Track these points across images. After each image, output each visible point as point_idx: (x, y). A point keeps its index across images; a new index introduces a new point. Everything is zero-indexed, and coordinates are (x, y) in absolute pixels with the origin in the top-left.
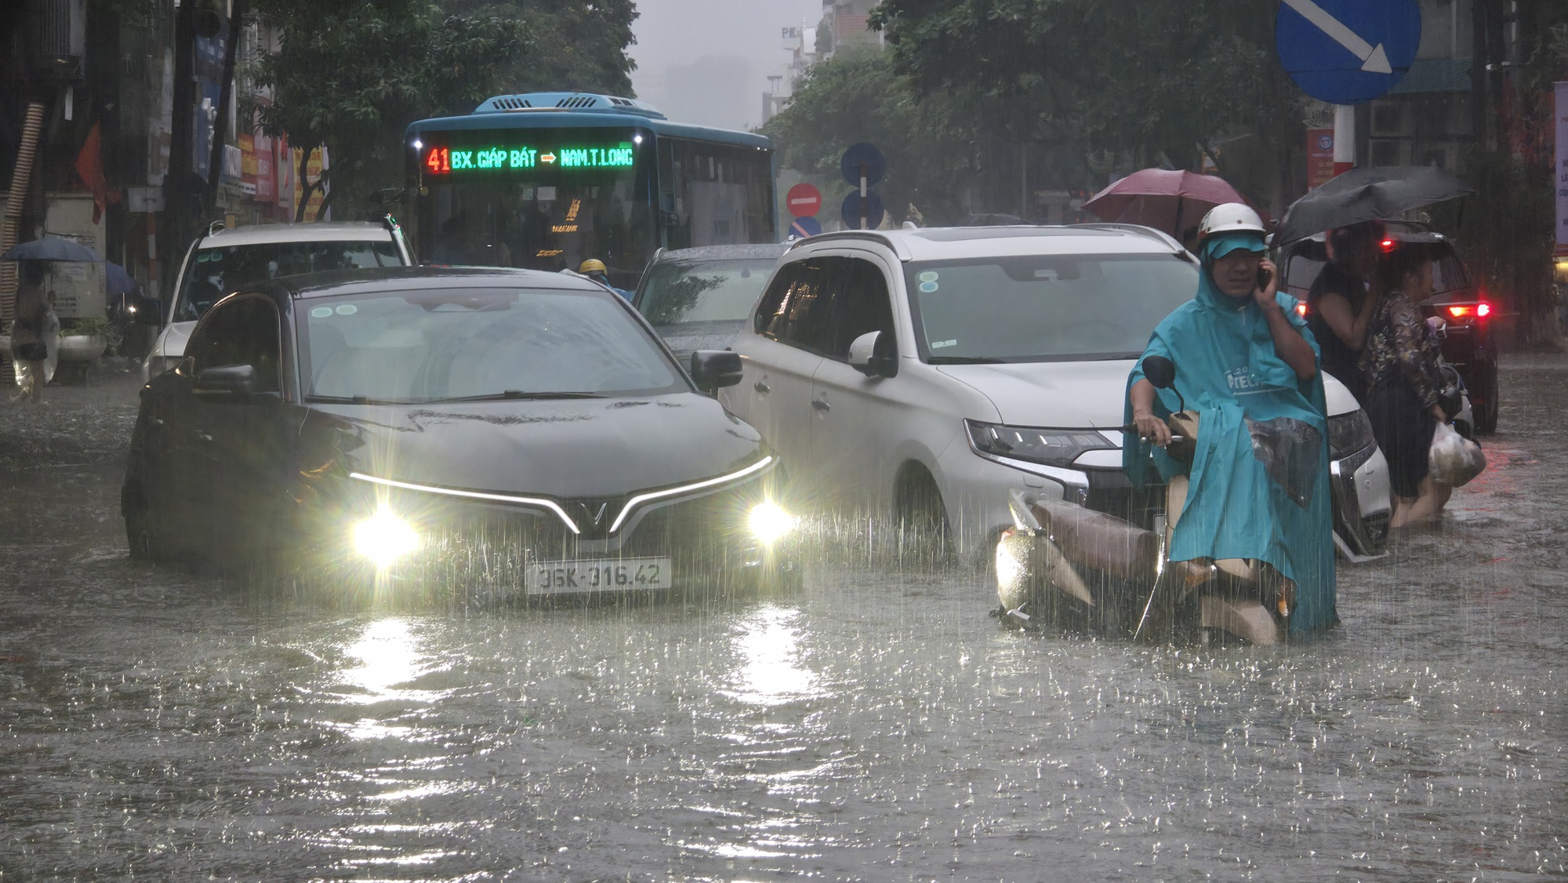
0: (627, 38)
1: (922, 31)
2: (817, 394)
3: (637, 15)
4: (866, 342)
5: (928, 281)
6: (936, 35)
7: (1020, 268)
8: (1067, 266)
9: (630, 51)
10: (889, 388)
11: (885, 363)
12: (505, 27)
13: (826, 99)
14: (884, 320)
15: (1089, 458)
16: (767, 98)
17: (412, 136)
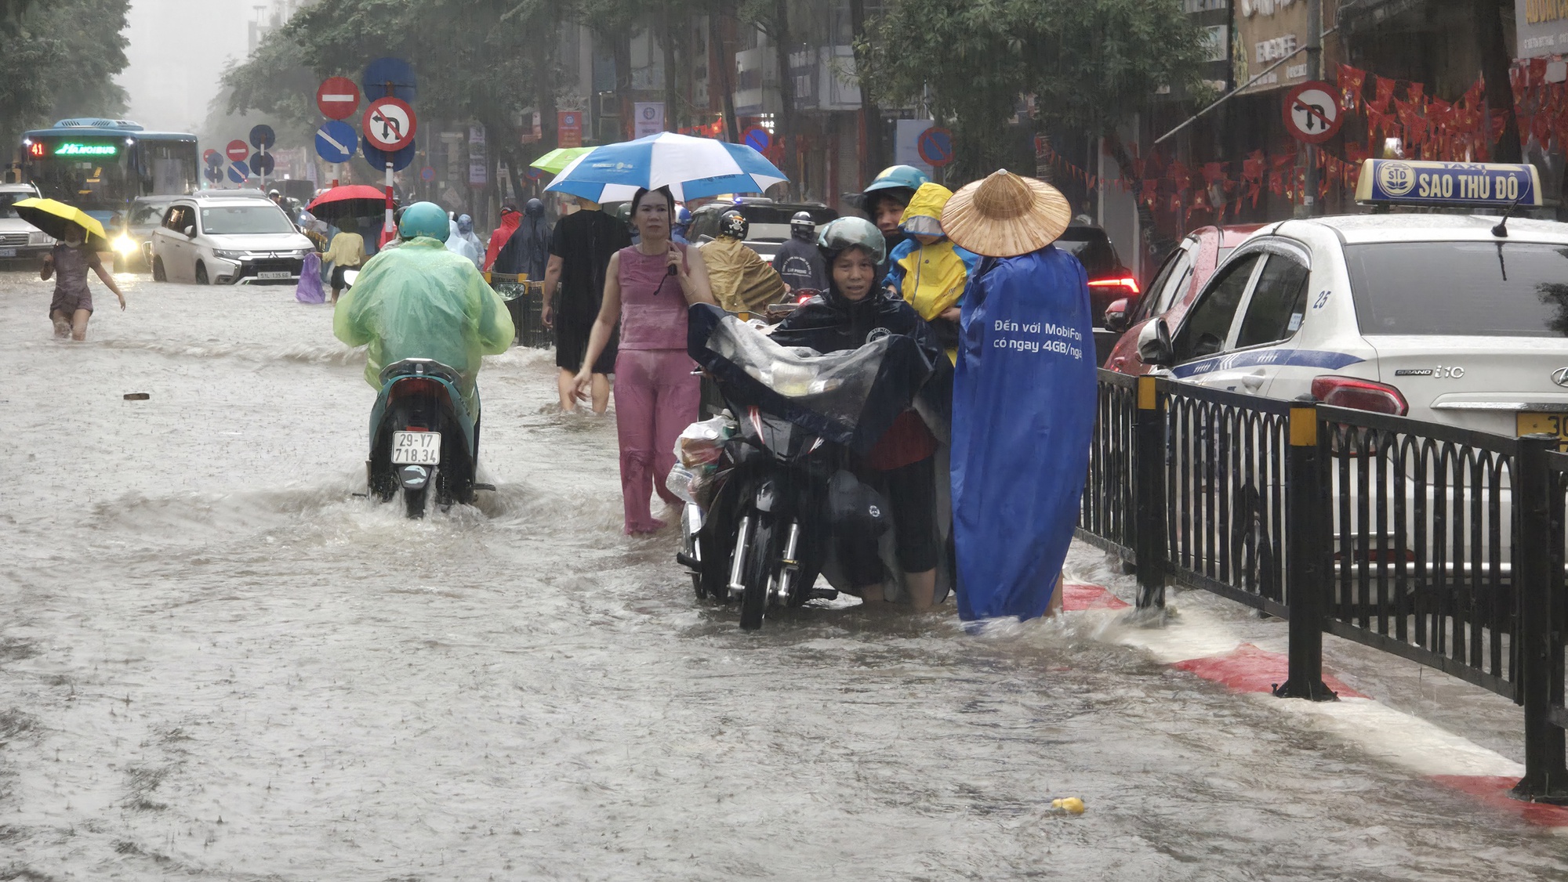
0: (122, 23)
1: (319, 40)
2: (176, 242)
3: (130, 7)
4: (189, 229)
5: (206, 213)
6: (328, 43)
7: (231, 210)
8: (244, 210)
9: (124, 33)
10: (195, 241)
11: (194, 234)
12: (47, 43)
13: (278, 58)
14: (194, 223)
15: (241, 258)
16: (252, 26)
17: (24, 138)
